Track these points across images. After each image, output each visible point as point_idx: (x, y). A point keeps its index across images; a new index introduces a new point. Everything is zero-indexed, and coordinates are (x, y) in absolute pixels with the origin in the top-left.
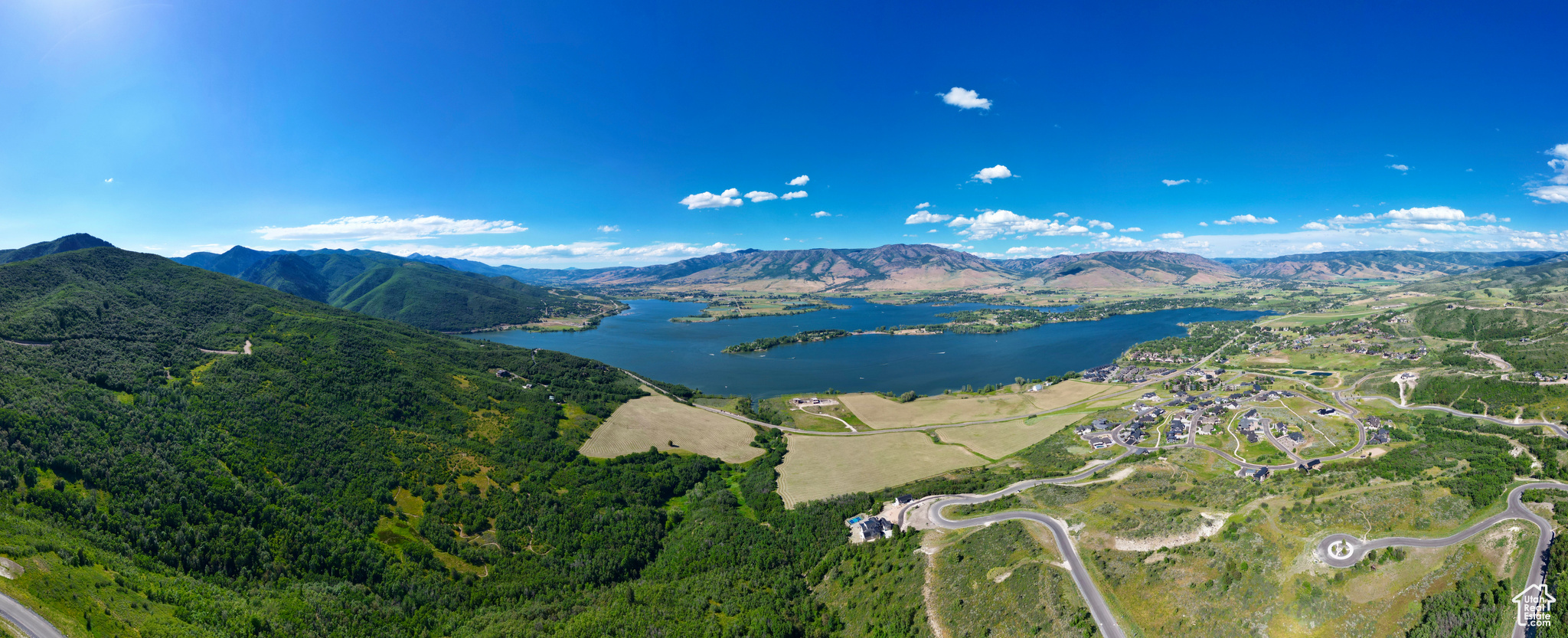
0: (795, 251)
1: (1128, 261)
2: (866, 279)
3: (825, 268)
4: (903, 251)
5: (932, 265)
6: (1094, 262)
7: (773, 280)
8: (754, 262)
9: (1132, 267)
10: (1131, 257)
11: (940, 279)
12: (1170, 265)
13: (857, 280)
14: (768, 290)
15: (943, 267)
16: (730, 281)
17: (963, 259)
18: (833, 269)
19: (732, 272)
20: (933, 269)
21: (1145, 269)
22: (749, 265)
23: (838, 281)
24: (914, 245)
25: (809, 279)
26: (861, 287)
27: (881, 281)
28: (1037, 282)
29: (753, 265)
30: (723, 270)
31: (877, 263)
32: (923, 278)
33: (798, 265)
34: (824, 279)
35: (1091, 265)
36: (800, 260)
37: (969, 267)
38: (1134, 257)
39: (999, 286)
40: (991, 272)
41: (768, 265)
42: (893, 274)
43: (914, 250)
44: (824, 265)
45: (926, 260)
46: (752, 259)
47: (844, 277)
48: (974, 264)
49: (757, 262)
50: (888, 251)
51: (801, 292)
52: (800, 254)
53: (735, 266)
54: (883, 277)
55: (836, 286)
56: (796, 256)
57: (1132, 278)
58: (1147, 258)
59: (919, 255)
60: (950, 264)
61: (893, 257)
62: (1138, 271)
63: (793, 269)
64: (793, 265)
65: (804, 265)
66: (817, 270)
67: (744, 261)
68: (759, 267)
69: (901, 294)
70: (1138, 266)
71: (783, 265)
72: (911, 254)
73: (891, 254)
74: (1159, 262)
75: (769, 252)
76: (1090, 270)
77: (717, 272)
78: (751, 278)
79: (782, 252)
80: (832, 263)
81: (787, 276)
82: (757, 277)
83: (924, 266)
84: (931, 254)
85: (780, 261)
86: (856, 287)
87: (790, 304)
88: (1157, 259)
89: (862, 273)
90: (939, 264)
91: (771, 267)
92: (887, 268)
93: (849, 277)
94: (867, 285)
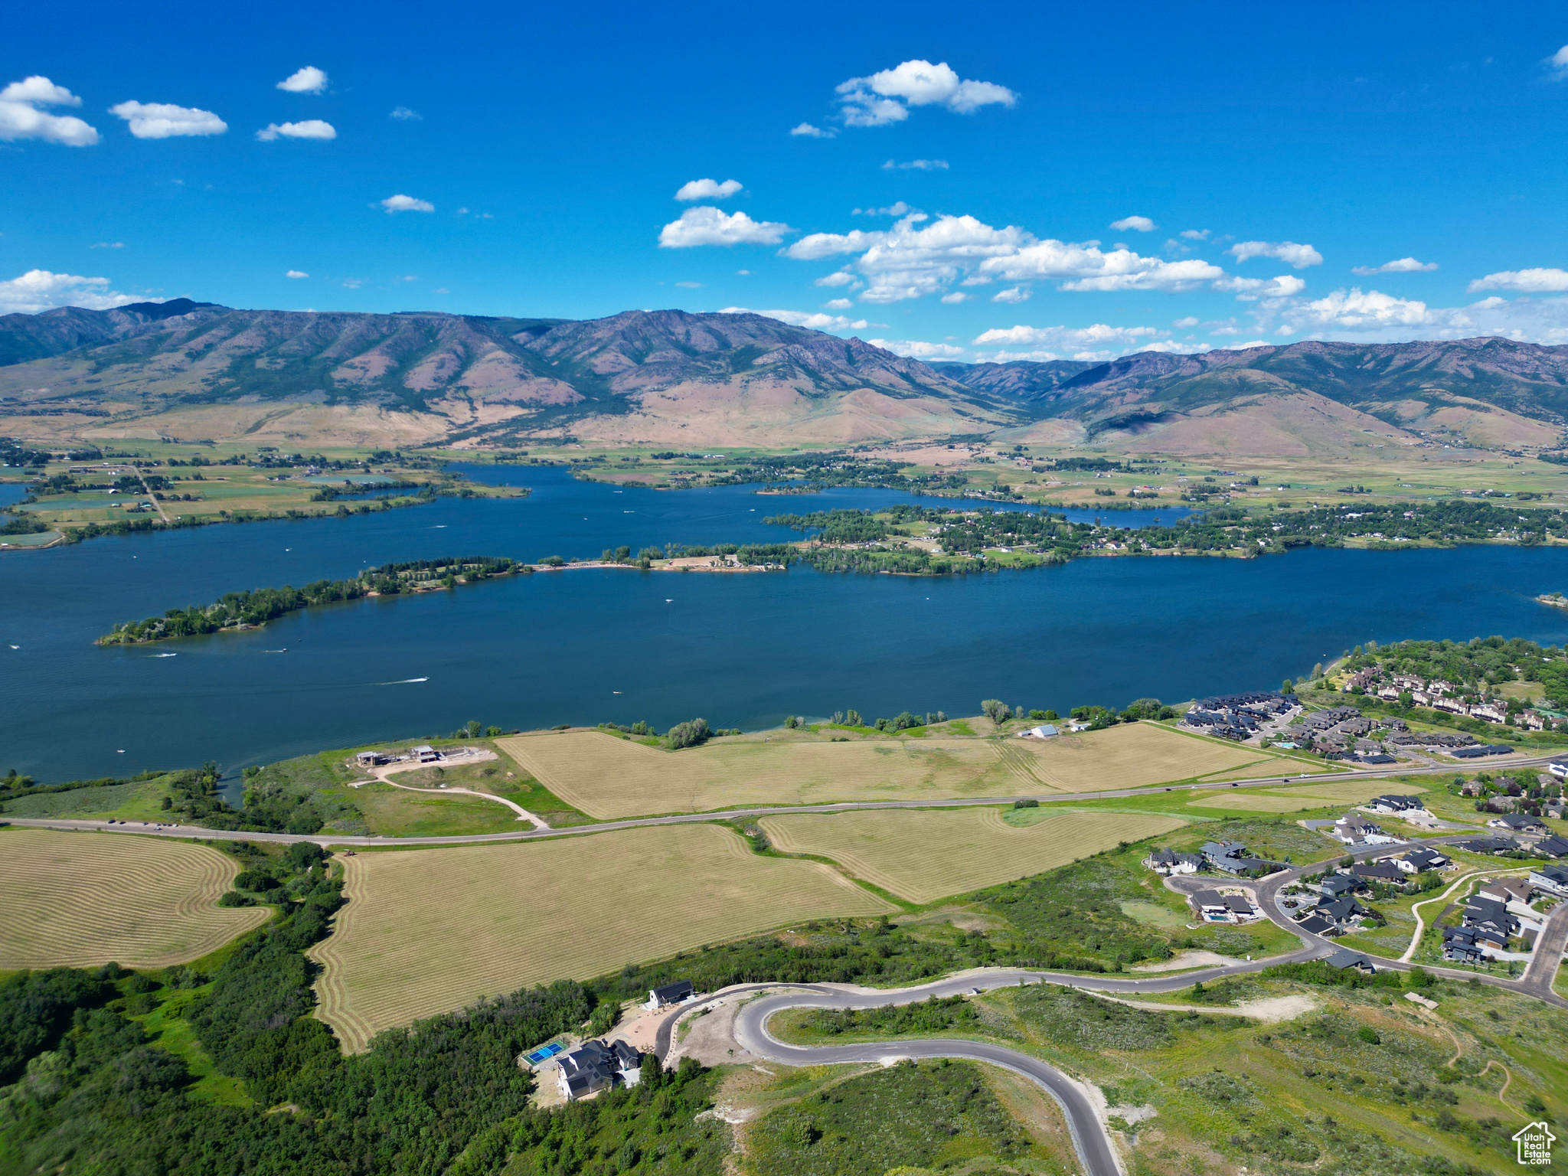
0: (344, 316)
1: (1374, 375)
2: (572, 411)
3: (445, 373)
4: (680, 330)
5: (761, 376)
6: (1256, 376)
7: (272, 407)
8: (197, 343)
9: (1387, 395)
10: (1388, 361)
11: (782, 416)
12: (1537, 390)
13: (547, 413)
14: (255, 438)
15: (791, 381)
16: (113, 408)
17: (851, 360)
18: (470, 376)
19: (113, 377)
20: (764, 388)
21: (1434, 403)
22: (178, 357)
23: (488, 415)
24: (712, 316)
25: (395, 407)
26: (557, 433)
27: (616, 419)
28: (1067, 433)
29: (195, 356)
30: (80, 368)
31: (602, 363)
32: (735, 414)
33: (357, 360)
34: (444, 406)
35: (1244, 387)
36: (362, 345)
37: (867, 384)
38: (1398, 361)
39: (951, 442)
40: (930, 401)
41: (251, 357)
42: (650, 398)
43: (710, 331)
44: (441, 365)
45: (743, 360)
46: (192, 336)
47: (506, 403)
48: (880, 376)
49: (209, 347)
50: (634, 330)
51: (371, 445)
52: (360, 327)
53: (128, 357)
54: (620, 405)
55: (482, 429)
56: (348, 332)
57: (1382, 432)
58: (1450, 365)
59: (725, 344)
60: (811, 373)
61: (651, 348)
62: (1408, 408)
63: (340, 373)
64: (338, 361)
65: (376, 363)
66: (421, 376)
67: (160, 339)
68: (217, 362)
69: (670, 456)
70: (1412, 392)
71: (306, 361)
72: (702, 341)
73: (645, 340)
74: (1496, 379)
75: (253, 313)
76: (1239, 400)
77: (59, 376)
78: (191, 400)
79: (301, 318)
80: (466, 360)
81: (320, 395)
82: (213, 396)
83: (737, 379)
84: (758, 344)
85: (292, 346)
86: (544, 434)
87: (336, 482)
88: (1489, 367)
89: (560, 391)
90: (783, 372)
91: (261, 363)
92: (632, 382)
93: (521, 404)
94: (577, 429)
